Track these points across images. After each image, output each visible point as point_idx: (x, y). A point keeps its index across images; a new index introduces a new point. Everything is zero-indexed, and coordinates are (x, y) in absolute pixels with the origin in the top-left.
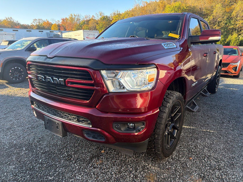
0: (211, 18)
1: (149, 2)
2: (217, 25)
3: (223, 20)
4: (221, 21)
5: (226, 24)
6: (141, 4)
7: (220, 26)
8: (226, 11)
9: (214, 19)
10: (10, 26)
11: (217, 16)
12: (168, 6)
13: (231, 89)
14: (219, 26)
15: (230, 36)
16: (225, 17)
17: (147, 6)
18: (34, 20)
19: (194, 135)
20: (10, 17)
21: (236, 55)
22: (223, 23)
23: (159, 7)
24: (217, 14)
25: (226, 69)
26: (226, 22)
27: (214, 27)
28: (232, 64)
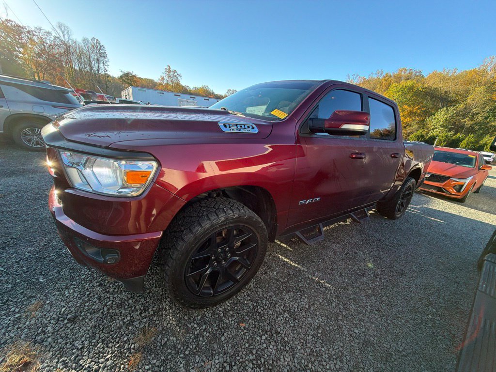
0: (461, 106)
1: (368, 79)
2: (468, 118)
3: (483, 112)
4: (478, 113)
5: (486, 118)
6: (356, 80)
7: (474, 121)
8: (491, 98)
9: (465, 108)
10: (204, 95)
11: (473, 106)
12: (393, 85)
13: (433, 219)
14: (472, 120)
15: (487, 137)
16: (488, 107)
17: (363, 83)
18: (228, 90)
19: (289, 282)
20: (206, 85)
21: (470, 166)
22: (481, 117)
23: (381, 85)
24: (473, 102)
25: (441, 185)
26: (487, 115)
27: (462, 121)
28: (454, 179)
